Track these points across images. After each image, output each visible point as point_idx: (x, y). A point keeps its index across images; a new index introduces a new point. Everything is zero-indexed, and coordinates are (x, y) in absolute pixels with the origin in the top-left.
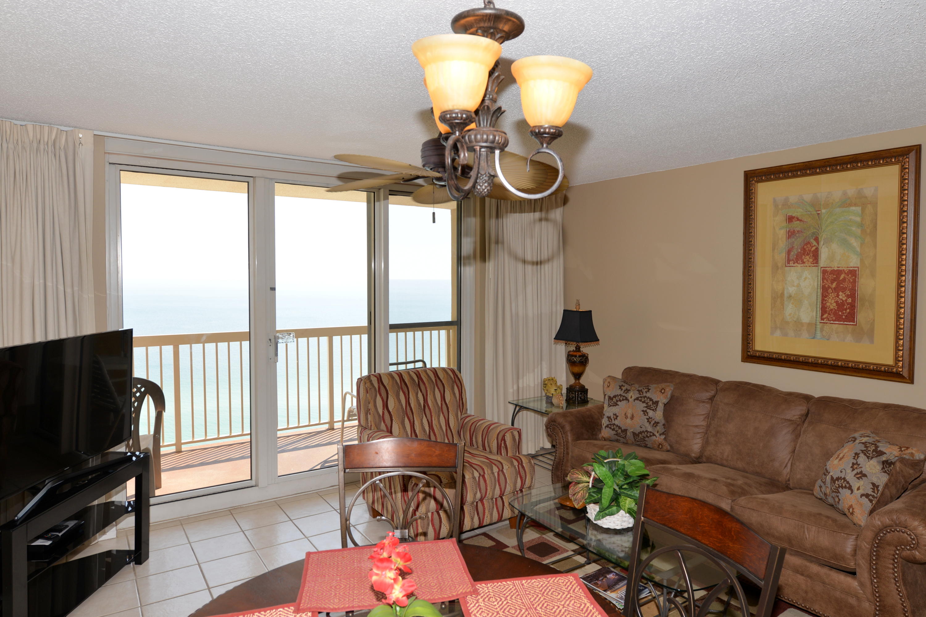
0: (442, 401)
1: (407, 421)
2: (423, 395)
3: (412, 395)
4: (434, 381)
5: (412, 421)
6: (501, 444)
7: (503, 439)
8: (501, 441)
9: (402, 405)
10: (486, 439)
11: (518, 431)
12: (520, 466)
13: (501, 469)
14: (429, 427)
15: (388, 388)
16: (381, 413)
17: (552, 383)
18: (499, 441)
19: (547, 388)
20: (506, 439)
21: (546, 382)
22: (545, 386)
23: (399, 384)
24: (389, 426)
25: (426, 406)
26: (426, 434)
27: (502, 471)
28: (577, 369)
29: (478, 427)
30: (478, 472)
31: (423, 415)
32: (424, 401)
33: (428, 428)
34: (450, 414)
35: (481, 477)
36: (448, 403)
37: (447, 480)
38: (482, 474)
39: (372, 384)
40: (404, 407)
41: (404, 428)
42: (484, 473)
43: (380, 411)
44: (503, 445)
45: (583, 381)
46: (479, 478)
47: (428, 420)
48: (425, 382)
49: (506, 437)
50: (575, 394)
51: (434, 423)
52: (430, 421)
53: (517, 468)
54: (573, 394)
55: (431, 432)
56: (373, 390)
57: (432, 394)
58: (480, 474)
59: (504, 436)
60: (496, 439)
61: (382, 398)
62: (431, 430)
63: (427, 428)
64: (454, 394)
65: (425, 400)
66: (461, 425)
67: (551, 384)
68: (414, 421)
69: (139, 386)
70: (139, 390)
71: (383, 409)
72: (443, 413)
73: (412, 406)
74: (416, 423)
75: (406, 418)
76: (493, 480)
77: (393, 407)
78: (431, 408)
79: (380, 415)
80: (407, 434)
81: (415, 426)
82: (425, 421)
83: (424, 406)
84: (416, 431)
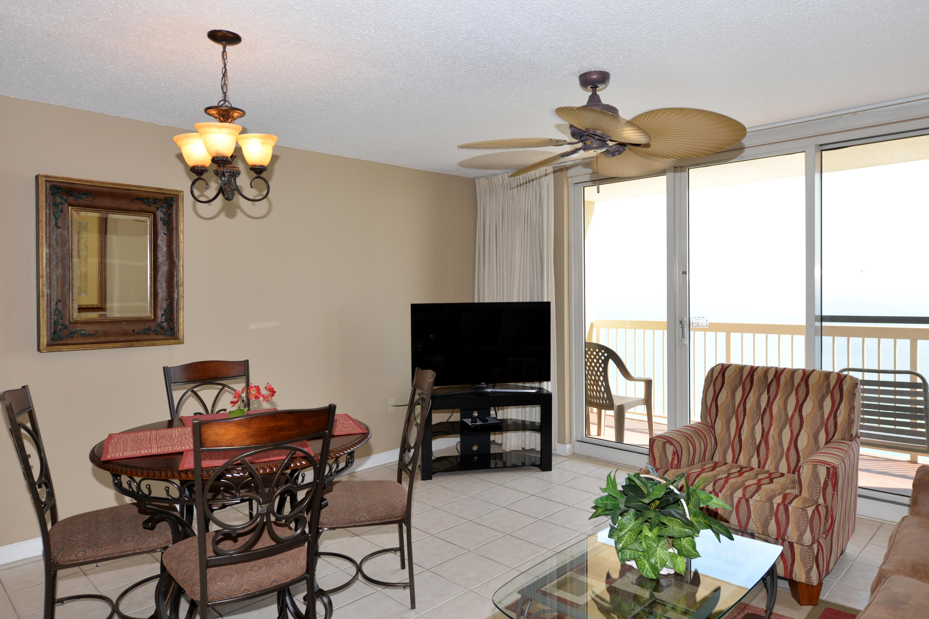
0: (795, 410)
1: (733, 422)
2: (769, 397)
3: (754, 393)
4: (796, 386)
5: (740, 423)
9: (735, 402)
11: (828, 468)
15: (726, 381)
23: (744, 380)
25: (768, 411)
26: (755, 443)
31: (758, 420)
32: (768, 404)
33: (760, 437)
34: (803, 431)
36: (804, 415)
41: (728, 429)
43: (709, 402)
47: (763, 428)
48: (781, 382)
51: (771, 433)
52: (766, 430)
55: (763, 443)
57: (783, 399)
61: (715, 390)
62: (763, 440)
63: (758, 437)
64: (822, 408)
65: (770, 404)
68: (743, 424)
69: (604, 353)
71: (712, 401)
72: (791, 426)
73: (748, 406)
74: (745, 426)
77: (722, 402)
78: (774, 414)
79: (707, 407)
80: (730, 435)
81: (742, 429)
82: (759, 428)
83: (765, 410)
84: (742, 436)
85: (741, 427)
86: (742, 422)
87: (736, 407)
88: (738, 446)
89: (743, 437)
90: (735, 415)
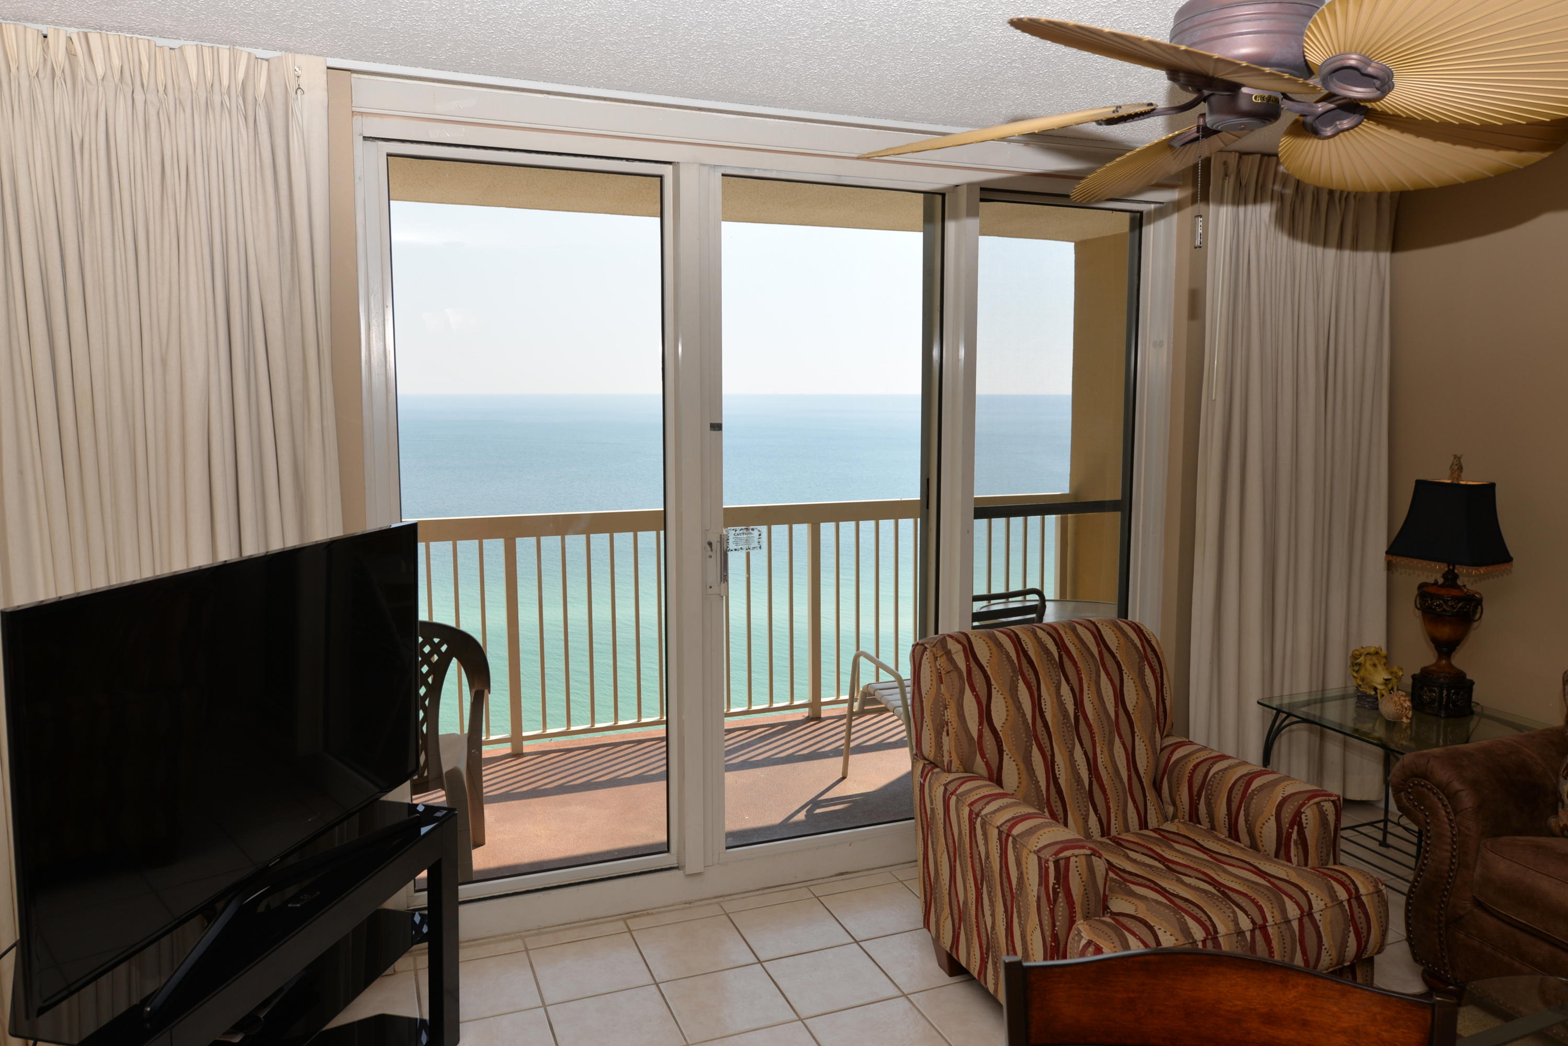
0: (1116, 706)
1: (1036, 755)
2: (1072, 690)
3: (1048, 690)
4: (1097, 655)
5: (1049, 754)
6: (1289, 835)
7: (1297, 820)
8: (1291, 827)
9: (1024, 715)
10: (1242, 813)
11: (1333, 802)
12: (1353, 902)
13: (1306, 908)
14: (1089, 769)
15: (989, 673)
16: (975, 735)
17: (1377, 662)
18: (1285, 826)
19: (1362, 673)
20: (1304, 821)
21: (1361, 659)
22: (1356, 668)
23: (1016, 661)
24: (995, 765)
25: (1081, 718)
26: (1083, 786)
27: (1310, 915)
28: (1445, 632)
29: (1213, 776)
30: (1247, 915)
31: (1073, 740)
32: (1076, 704)
33: (1087, 771)
34: (1136, 738)
35: (1257, 932)
36: (1131, 711)
37: (1173, 938)
38: (1259, 921)
39: (951, 661)
40: (1030, 721)
42: (1265, 919)
43: (973, 727)
44: (1294, 836)
45: (1459, 660)
46: (1253, 931)
47: (1086, 754)
48: (1075, 656)
49: (1303, 816)
50: (1441, 693)
51: (1099, 760)
52: (1091, 755)
53: (1347, 907)
54: (1431, 691)
55: (1095, 783)
56: (954, 675)
57: (1093, 688)
58: (1253, 922)
59: (1298, 813)
60: (1273, 818)
61: (977, 697)
62: (1094, 779)
63: (1084, 774)
64: (1145, 688)
65: (1079, 704)
66: (1162, 765)
67: (1375, 665)
68: (1053, 755)
69: (436, 640)
70: (435, 649)
71: (981, 723)
72: (1120, 736)
73: (1049, 716)
74: (1059, 758)
75: (1035, 748)
76: (1288, 940)
77: (1004, 721)
78: (1092, 722)
79: (972, 738)
80: (1038, 788)
81: (1056, 767)
82: (1078, 754)
83: (1076, 718)
84: (1060, 781)
85: (1053, 762)
86: (1050, 753)
87: (1031, 725)
88: (1059, 804)
89: (1062, 782)
90: (1034, 742)
